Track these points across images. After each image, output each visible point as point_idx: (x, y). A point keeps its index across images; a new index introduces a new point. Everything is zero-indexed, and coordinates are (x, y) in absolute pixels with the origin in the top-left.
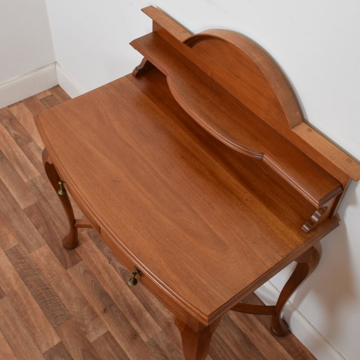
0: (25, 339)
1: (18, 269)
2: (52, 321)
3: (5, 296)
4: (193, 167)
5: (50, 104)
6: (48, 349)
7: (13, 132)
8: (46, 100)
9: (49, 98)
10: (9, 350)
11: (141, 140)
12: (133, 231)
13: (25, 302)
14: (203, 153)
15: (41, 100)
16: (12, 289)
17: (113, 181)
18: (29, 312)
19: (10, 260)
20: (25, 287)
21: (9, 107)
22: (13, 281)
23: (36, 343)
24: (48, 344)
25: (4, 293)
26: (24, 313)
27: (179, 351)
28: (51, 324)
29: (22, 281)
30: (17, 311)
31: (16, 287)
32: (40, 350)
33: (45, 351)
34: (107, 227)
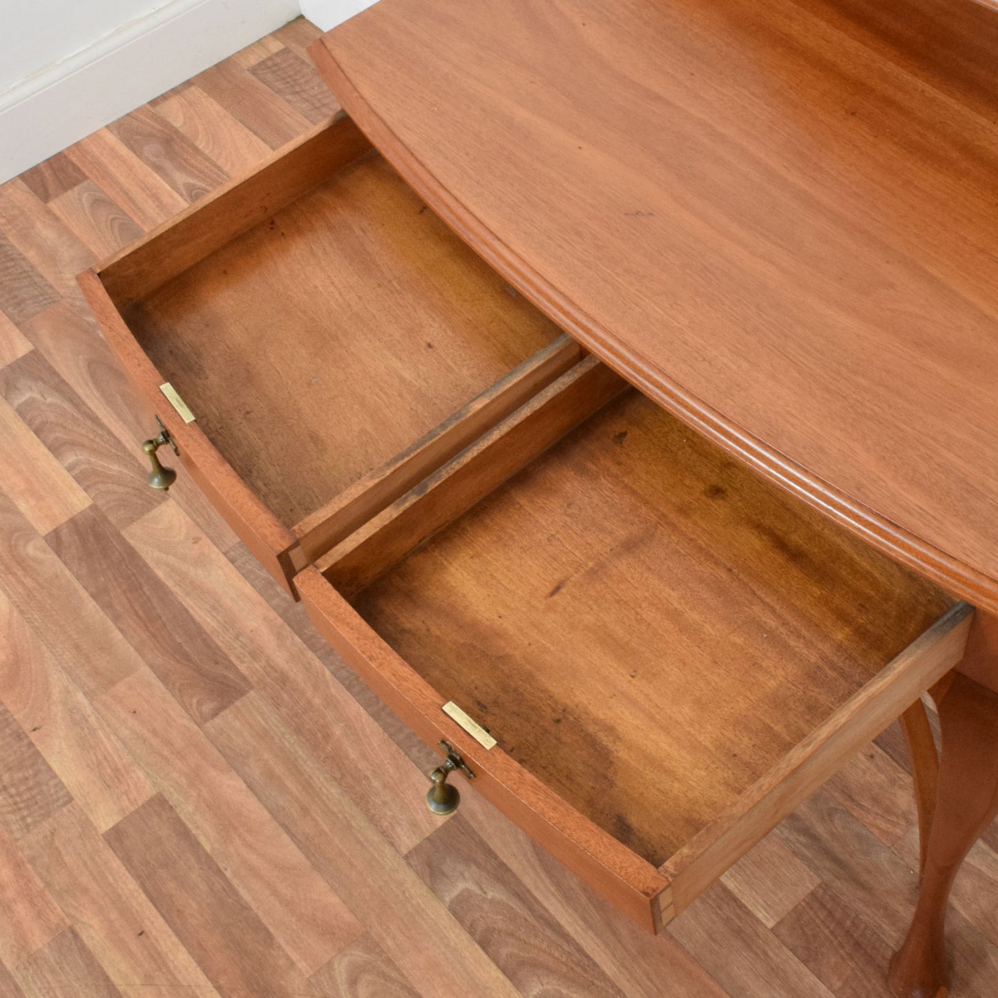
0: (341, 816)
1: (275, 602)
2: (414, 751)
3: (252, 687)
4: (896, 139)
5: (284, 79)
6: (419, 842)
7: (181, 178)
8: (269, 68)
9: (278, 60)
10: (293, 854)
11: (692, 74)
12: (734, 367)
13: (317, 701)
14: (923, 91)
15: (253, 71)
16: (271, 667)
17: (626, 214)
18: (337, 731)
19: (246, 576)
20: (310, 654)
21: (154, 103)
22: (268, 641)
23: (376, 825)
24: (415, 825)
25: (244, 678)
26: (319, 735)
27: (855, 814)
28: (414, 762)
29: (297, 639)
30: (298, 731)
31: (280, 659)
32: (392, 844)
33: (412, 846)
34: (640, 365)
